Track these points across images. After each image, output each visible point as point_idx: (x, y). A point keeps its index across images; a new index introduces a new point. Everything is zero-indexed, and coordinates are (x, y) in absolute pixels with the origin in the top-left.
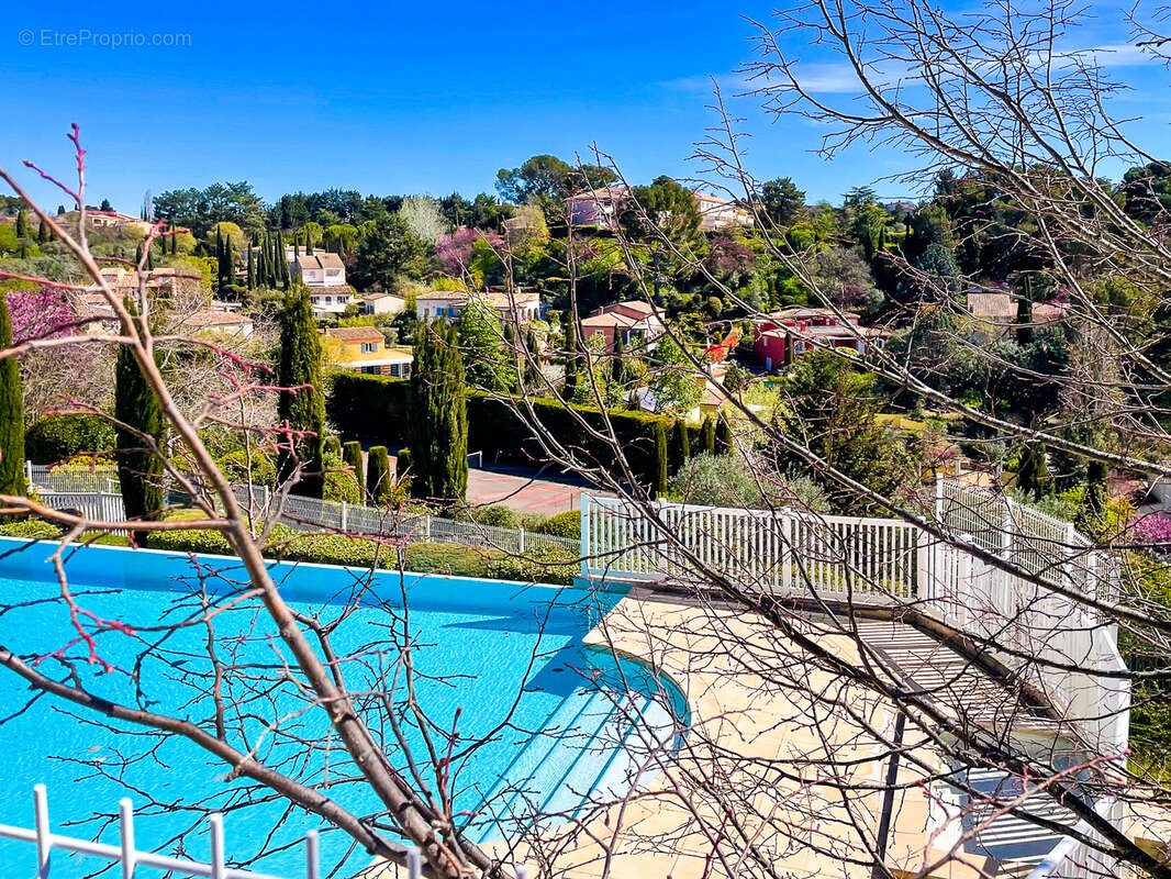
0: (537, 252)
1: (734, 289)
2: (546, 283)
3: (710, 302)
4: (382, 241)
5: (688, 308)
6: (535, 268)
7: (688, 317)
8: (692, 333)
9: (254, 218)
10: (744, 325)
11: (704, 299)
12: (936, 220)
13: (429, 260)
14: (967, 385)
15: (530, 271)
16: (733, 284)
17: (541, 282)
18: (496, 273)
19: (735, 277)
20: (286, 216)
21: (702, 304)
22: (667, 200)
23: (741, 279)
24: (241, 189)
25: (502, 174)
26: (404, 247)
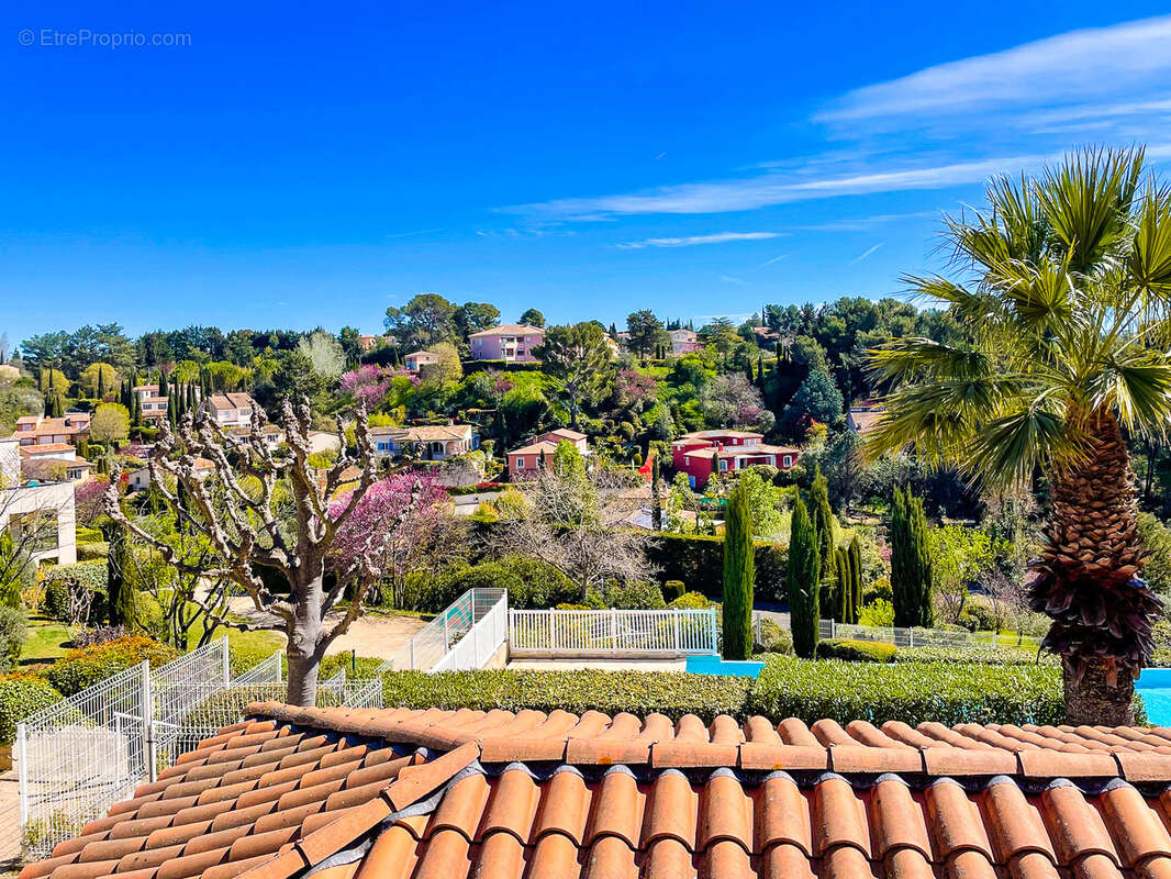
0: (453, 386)
1: (639, 413)
2: (467, 414)
3: (622, 427)
4: (290, 379)
5: (604, 433)
6: (451, 401)
7: (605, 441)
8: (612, 456)
9: (126, 358)
10: (659, 447)
11: (617, 424)
12: (810, 349)
13: (330, 395)
14: (871, 493)
15: (448, 404)
16: (638, 408)
17: (462, 413)
18: (415, 406)
19: (640, 404)
20: (150, 353)
21: (615, 428)
22: (583, 337)
23: (644, 405)
24: (112, 330)
25: (390, 312)
26: (310, 384)
